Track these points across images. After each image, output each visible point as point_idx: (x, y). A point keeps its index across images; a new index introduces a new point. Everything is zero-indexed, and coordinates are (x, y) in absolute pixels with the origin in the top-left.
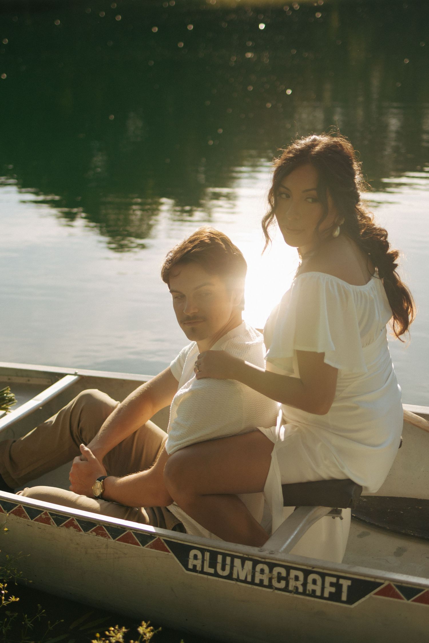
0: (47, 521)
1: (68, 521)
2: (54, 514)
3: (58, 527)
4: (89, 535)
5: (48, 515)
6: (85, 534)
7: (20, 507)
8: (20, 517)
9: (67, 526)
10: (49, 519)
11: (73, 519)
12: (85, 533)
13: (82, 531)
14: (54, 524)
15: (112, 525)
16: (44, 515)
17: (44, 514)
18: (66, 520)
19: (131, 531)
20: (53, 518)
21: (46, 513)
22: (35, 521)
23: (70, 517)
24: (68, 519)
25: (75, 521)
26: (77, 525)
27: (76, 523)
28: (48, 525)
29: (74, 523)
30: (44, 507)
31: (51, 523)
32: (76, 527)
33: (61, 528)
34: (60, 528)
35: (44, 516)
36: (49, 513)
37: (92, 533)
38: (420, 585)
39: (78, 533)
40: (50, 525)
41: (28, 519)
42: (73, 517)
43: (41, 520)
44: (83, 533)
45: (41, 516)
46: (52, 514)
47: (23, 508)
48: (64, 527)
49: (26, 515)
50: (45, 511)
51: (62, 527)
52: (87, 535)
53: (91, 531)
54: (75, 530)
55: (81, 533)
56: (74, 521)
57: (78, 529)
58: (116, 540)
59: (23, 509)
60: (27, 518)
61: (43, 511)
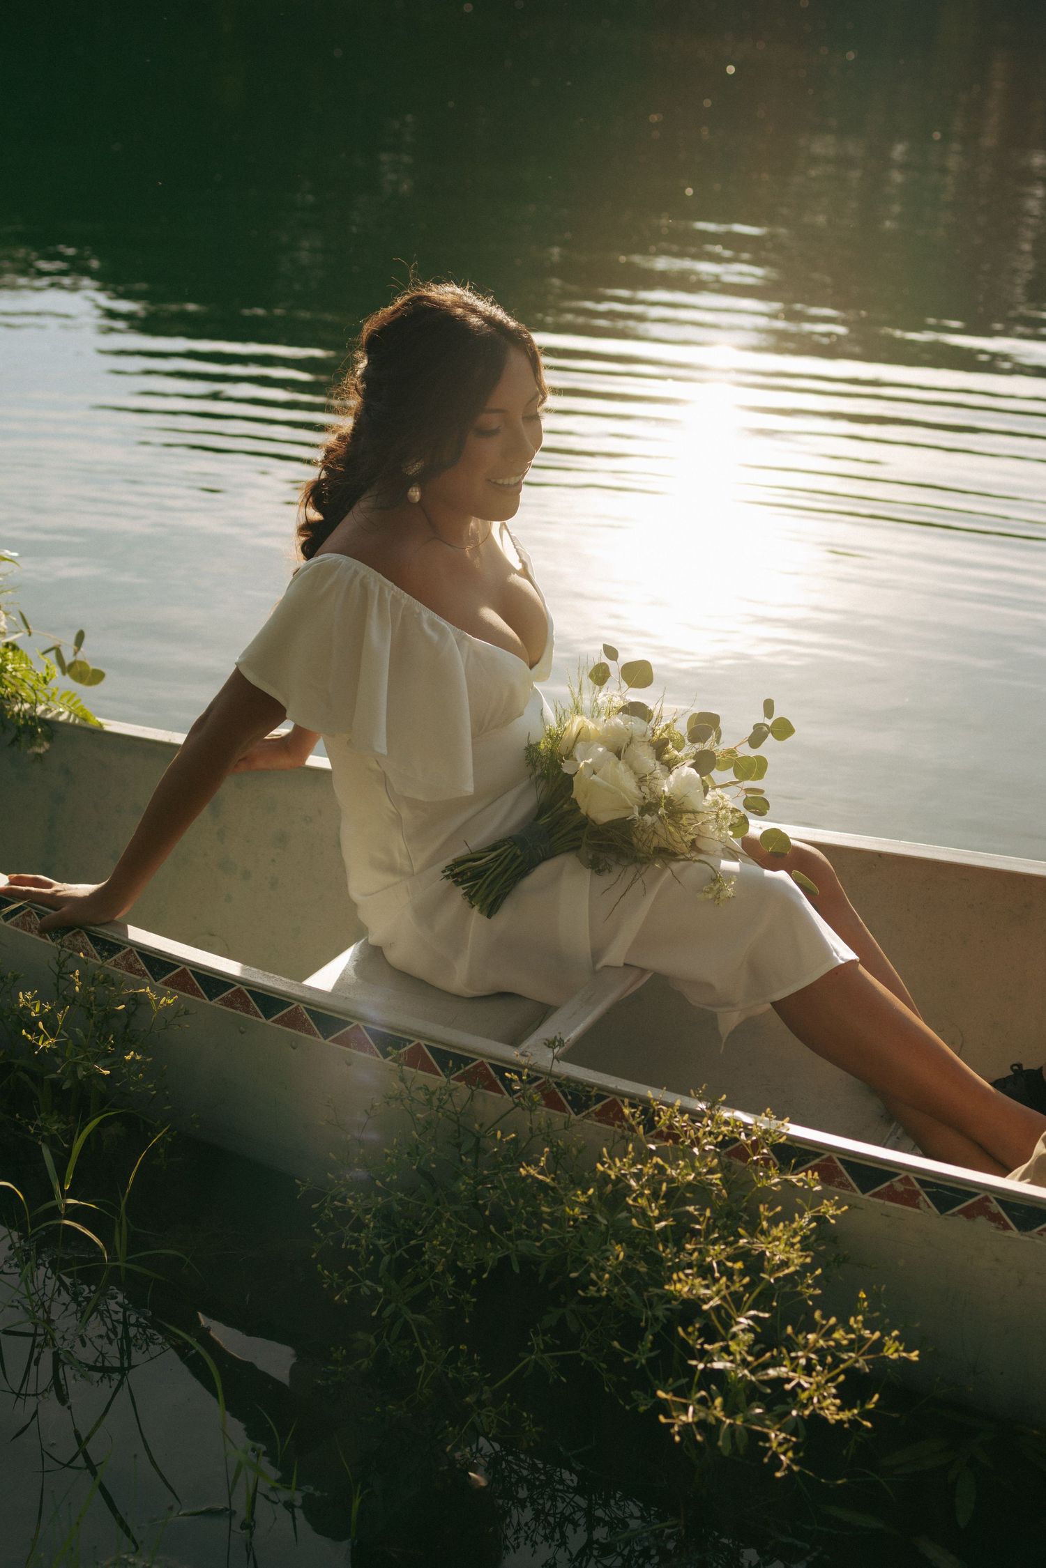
0: (909, 1198)
1: (971, 1201)
2: (931, 1182)
3: (943, 1216)
4: (1031, 1240)
5: (912, 1185)
6: (1022, 1238)
7: (830, 1159)
8: (830, 1185)
9: (969, 1213)
10: (917, 1194)
11: (986, 1199)
12: (1022, 1235)
13: (1011, 1229)
14: (929, 1207)
16: (902, 1183)
17: (900, 1181)
18: (967, 1201)
20: (927, 1193)
21: (907, 1178)
22: (873, 1195)
24: (971, 1198)
25: (992, 1203)
26: (999, 1213)
27: (996, 1208)
28: (910, 1209)
29: (988, 1207)
30: (904, 1164)
31: (922, 1205)
32: (995, 1218)
33: (950, 1218)
34: (947, 1217)
35: (900, 1187)
36: (917, 1179)
37: (1042, 1235)
39: (1001, 1232)
40: (918, 1207)
41: (854, 1190)
42: (988, 1194)
43: (892, 1196)
44: (1014, 1233)
45: (891, 1186)
46: (921, 1182)
47: (839, 1164)
48: (961, 1216)
49: (847, 1180)
50: (904, 1174)
51: (953, 1215)
52: (1028, 1239)
53: (1040, 1231)
54: (993, 1225)
55: (1008, 1233)
56: (988, 1204)
57: (1000, 1223)
59: (837, 1166)
60: (850, 1188)
61: (897, 1175)
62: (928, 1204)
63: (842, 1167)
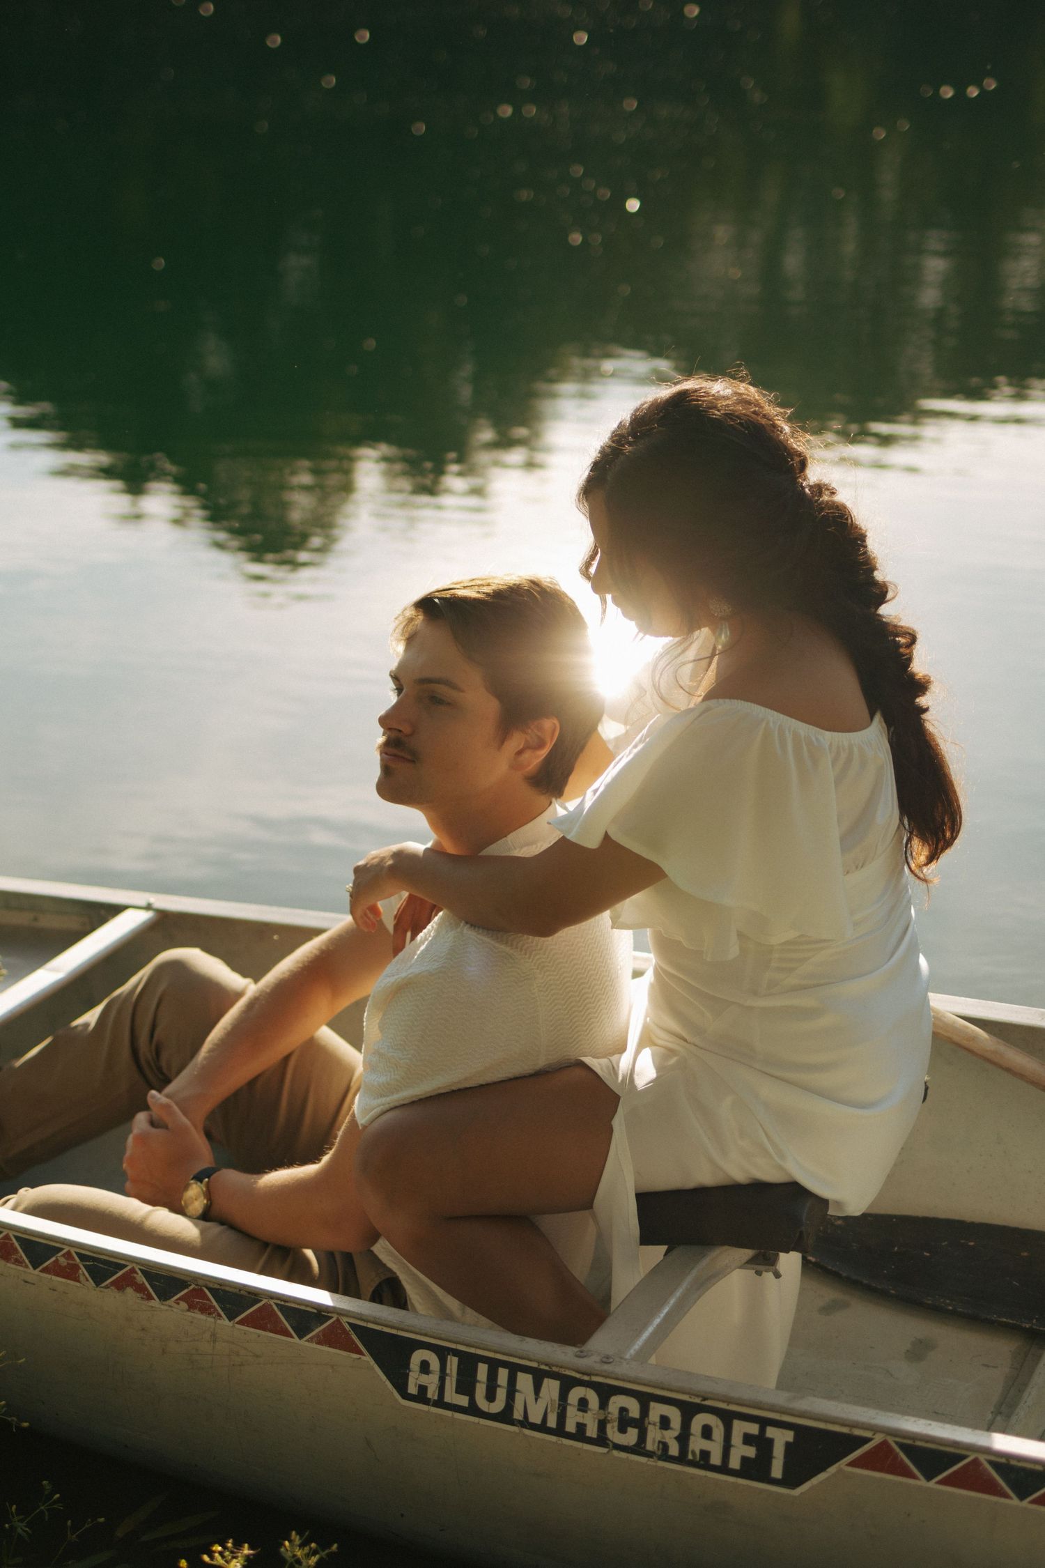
0: (69, 1273)
1: (121, 1273)
2: (89, 1256)
3: (98, 1289)
4: (170, 1309)
5: (73, 1259)
6: (162, 1307)
7: (8, 1238)
8: (7, 1262)
9: (120, 1285)
10: (76, 1267)
11: (133, 1271)
12: (162, 1304)
13: (154, 1299)
14: (87, 1280)
15: (226, 1286)
16: (66, 1259)
17: (63, 1255)
18: (117, 1273)
19: (272, 1302)
20: (85, 1266)
21: (69, 1253)
22: (42, 1271)
23: (127, 1266)
24: (121, 1269)
25: (137, 1274)
26: (143, 1283)
27: (140, 1278)
28: (72, 1282)
29: (135, 1278)
30: (65, 1239)
31: (82, 1278)
32: (140, 1289)
33: (106, 1290)
34: (102, 1289)
35: (63, 1261)
36: (77, 1253)
37: (178, 1304)
38: (956, 1444)
39: (146, 1302)
40: (78, 1281)
41: (27, 1267)
42: (134, 1265)
43: (57, 1271)
44: (156, 1303)
45: (57, 1261)
46: (82, 1257)
47: (14, 1240)
48: (113, 1288)
49: (21, 1257)
50: (66, 1249)
51: (107, 1287)
52: (167, 1308)
53: (177, 1300)
54: (138, 1295)
55: (152, 1303)
56: (135, 1275)
57: (144, 1294)
58: (237, 1323)
59: (13, 1244)
60: (24, 1265)
61: (61, 1249)
62: (86, 1278)
63: (17, 1244)
